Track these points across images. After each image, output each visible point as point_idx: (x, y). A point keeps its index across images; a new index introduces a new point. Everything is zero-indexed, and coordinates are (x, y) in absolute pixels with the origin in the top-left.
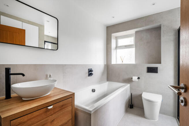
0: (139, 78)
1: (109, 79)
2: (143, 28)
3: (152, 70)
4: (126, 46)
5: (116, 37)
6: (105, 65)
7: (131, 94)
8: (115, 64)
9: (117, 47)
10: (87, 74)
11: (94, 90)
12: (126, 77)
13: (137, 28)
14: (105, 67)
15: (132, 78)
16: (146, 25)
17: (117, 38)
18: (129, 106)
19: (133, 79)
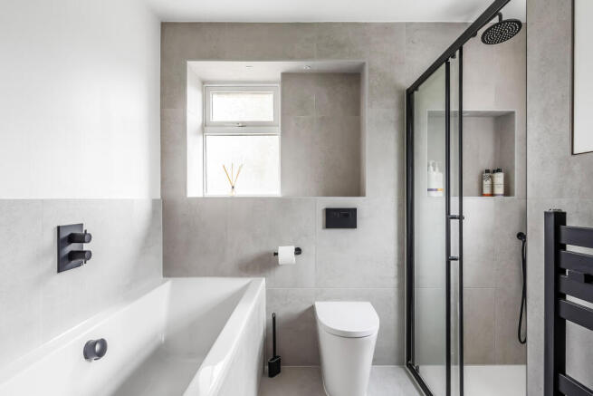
0: (298, 251)
1: (172, 267)
2: (310, 63)
3: (341, 219)
4: (243, 125)
5: (203, 83)
6: (154, 202)
7: (274, 319)
8: (201, 196)
9: (206, 127)
10: (53, 261)
11: (98, 347)
12: (253, 250)
13: (291, 58)
14: (154, 212)
15: (276, 254)
16: (321, 56)
17: (206, 86)
18: (267, 367)
19: (280, 256)
